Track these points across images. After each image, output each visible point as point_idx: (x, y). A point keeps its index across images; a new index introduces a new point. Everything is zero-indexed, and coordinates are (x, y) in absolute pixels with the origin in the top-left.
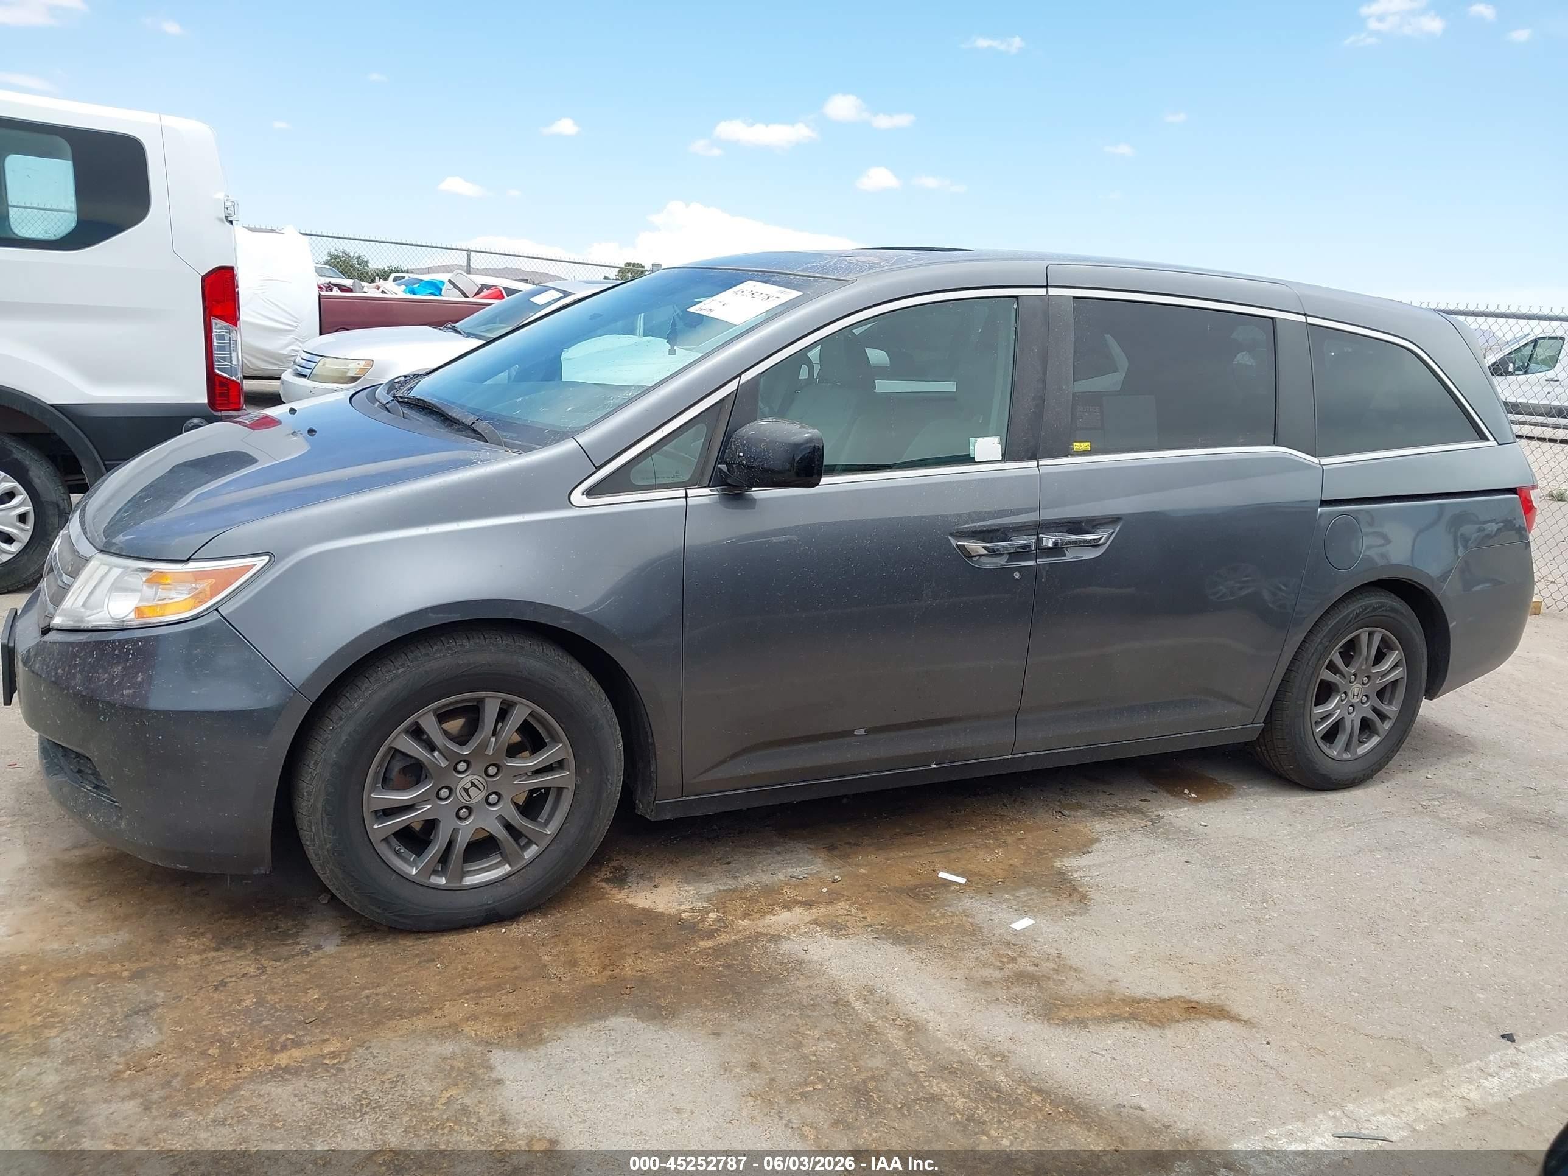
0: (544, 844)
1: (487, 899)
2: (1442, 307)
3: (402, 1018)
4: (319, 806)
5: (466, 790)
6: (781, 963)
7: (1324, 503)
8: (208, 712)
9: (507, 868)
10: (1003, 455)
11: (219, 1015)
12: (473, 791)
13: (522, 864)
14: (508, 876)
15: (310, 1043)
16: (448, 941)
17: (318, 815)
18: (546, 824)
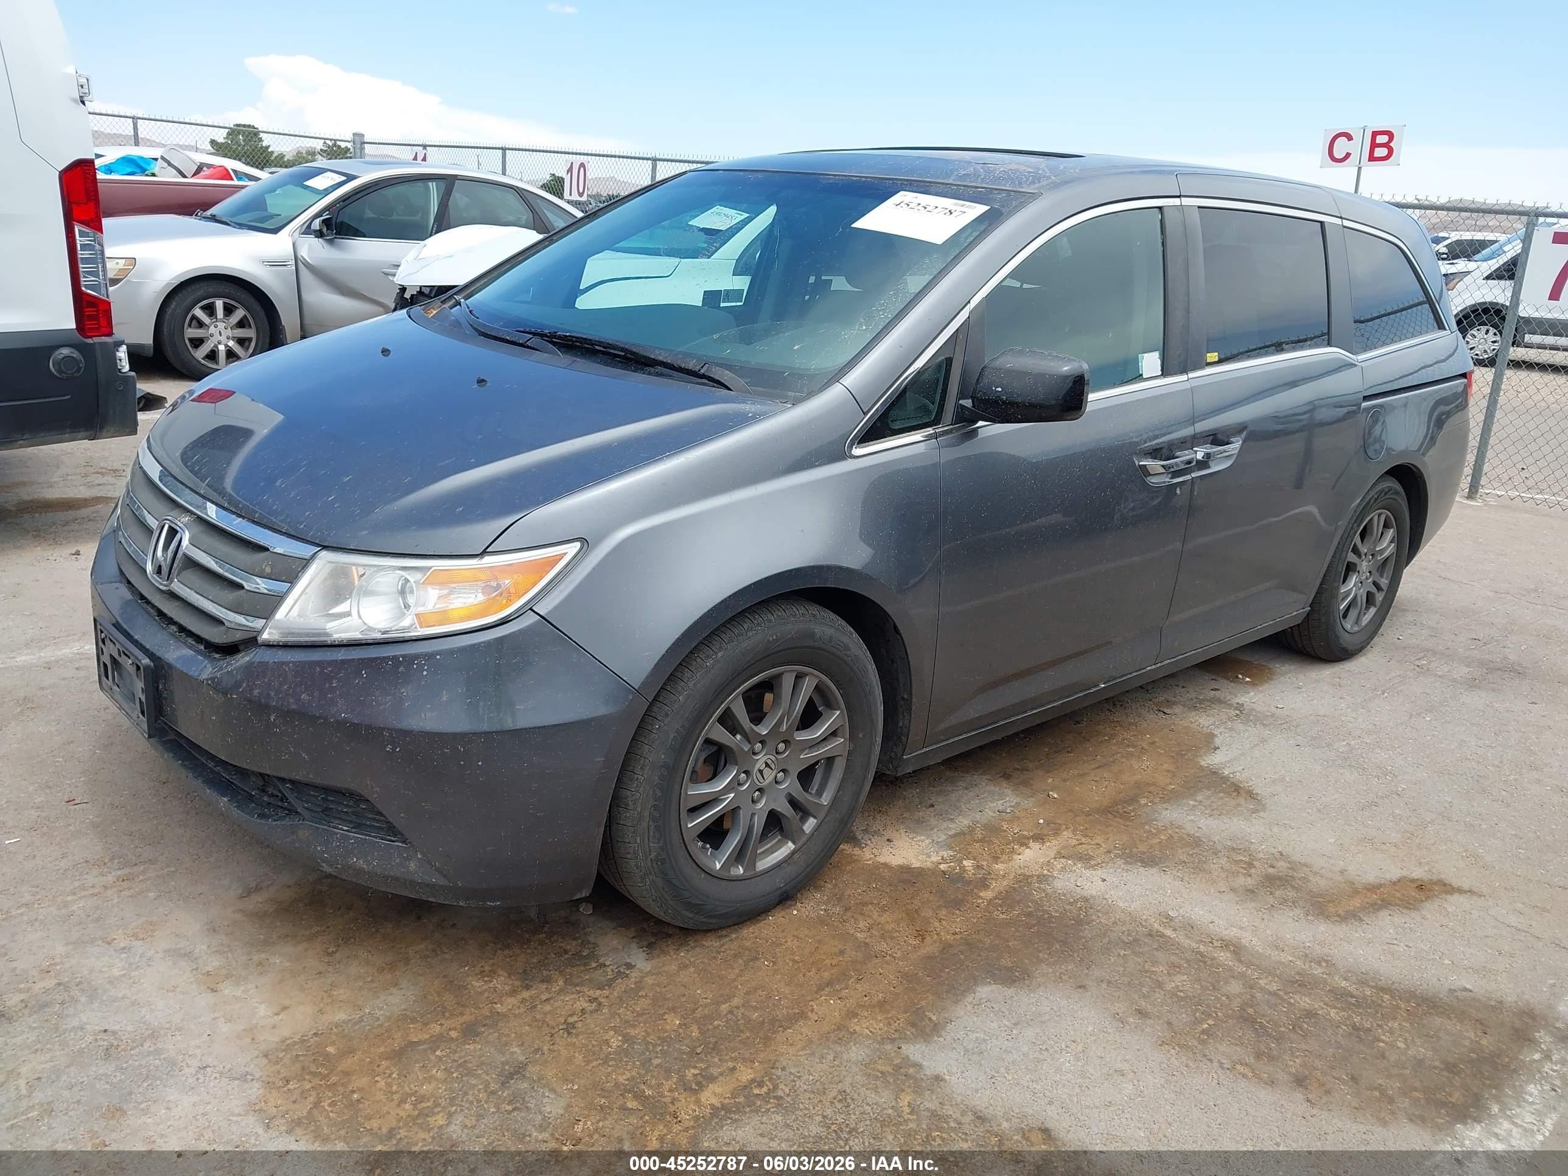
0: (822, 815)
1: (779, 882)
2: (1399, 199)
3: (785, 1029)
4: (646, 814)
5: (761, 772)
6: (1071, 904)
7: (1366, 398)
8: (539, 728)
9: (791, 846)
10: (1162, 370)
11: (600, 1062)
12: (767, 771)
13: (804, 839)
14: (793, 853)
15: (721, 1074)
16: (750, 933)
17: (645, 824)
18: (819, 793)
